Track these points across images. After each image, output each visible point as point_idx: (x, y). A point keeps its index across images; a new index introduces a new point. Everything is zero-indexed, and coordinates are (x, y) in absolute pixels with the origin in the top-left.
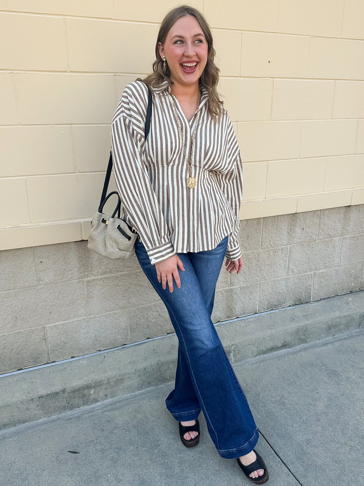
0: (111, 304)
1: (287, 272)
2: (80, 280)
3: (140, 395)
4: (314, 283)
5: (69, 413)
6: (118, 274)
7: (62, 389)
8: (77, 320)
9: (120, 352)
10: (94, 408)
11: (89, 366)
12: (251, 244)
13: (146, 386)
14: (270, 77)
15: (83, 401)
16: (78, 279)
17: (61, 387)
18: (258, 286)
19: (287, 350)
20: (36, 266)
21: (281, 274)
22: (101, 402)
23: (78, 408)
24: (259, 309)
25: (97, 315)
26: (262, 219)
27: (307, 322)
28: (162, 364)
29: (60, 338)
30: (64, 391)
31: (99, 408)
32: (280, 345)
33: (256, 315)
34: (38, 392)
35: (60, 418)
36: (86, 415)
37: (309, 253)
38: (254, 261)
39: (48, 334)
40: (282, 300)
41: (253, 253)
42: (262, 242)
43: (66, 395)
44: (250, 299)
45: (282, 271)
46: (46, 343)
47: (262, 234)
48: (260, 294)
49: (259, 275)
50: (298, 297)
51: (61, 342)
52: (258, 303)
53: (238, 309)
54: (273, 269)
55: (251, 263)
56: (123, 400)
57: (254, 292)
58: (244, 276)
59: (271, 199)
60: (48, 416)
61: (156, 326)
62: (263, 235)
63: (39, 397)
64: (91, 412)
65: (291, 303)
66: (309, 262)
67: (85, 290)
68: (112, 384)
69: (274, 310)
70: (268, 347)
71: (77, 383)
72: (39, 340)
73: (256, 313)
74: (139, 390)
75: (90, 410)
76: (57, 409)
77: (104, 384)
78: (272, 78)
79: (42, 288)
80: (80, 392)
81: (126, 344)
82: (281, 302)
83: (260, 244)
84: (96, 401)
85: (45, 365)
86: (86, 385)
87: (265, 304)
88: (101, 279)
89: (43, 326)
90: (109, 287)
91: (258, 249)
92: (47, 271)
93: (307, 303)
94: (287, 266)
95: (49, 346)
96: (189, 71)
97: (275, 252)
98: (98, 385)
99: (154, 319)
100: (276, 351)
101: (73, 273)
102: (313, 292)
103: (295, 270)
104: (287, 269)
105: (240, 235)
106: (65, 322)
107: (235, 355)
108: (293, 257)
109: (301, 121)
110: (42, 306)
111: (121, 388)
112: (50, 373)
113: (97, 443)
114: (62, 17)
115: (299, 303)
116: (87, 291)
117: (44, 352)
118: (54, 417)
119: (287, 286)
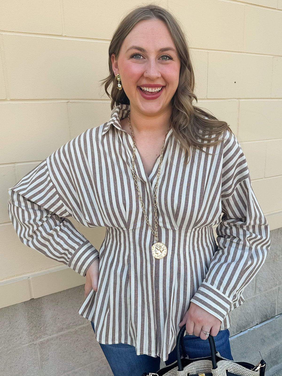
0: (70, 363)
1: (254, 291)
2: (31, 343)
4: (278, 297)
6: (77, 328)
14: (236, 98)
16: (29, 343)
21: (249, 295)
37: (274, 269)
45: (250, 292)
50: (265, 314)
65: (258, 321)
66: (275, 278)
67: (38, 354)
78: (238, 99)
82: (250, 323)
87: (234, 327)
88: (57, 338)
90: (67, 345)
93: (272, 317)
94: (255, 285)
101: (22, 338)
102: (277, 306)
103: (262, 289)
104: (254, 289)
108: (260, 275)
109: (265, 141)
115: (265, 320)
116: (41, 354)
119: (254, 305)
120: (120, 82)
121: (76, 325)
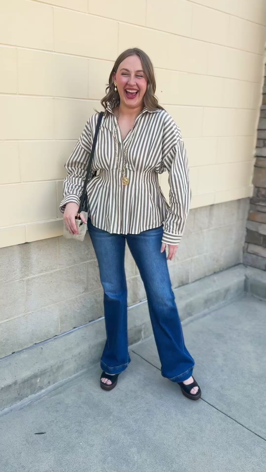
0: (46, 300)
2: (21, 279)
3: (76, 377)
4: (191, 267)
5: (19, 403)
6: (52, 271)
7: (14, 381)
8: (18, 317)
9: (53, 342)
10: (40, 395)
11: (31, 358)
13: (80, 369)
15: (31, 390)
17: (12, 380)
22: (45, 389)
23: (27, 398)
25: (34, 311)
27: (192, 299)
29: (3, 335)
30: (15, 383)
31: (45, 394)
35: (11, 410)
36: (35, 403)
43: (17, 386)
50: (181, 280)
51: (4, 340)
53: (141, 294)
56: (63, 384)
60: (2, 410)
61: (80, 316)
64: (39, 399)
65: (176, 285)
66: (188, 250)
67: (25, 289)
68: (54, 370)
71: (26, 374)
74: (75, 374)
75: (37, 397)
76: (9, 401)
77: (48, 372)
78: (163, 104)
80: (29, 382)
81: (56, 336)
84: (41, 388)
86: (33, 374)
88: (38, 277)
90: (44, 284)
93: (187, 284)
96: (131, 96)
98: (43, 373)
99: (78, 309)
101: (16, 274)
102: (191, 274)
103: (179, 258)
107: (145, 333)
111: (61, 373)
113: (58, 422)
115: (182, 285)
116: (27, 289)
118: (6, 410)
120: (116, 87)
121: (52, 269)
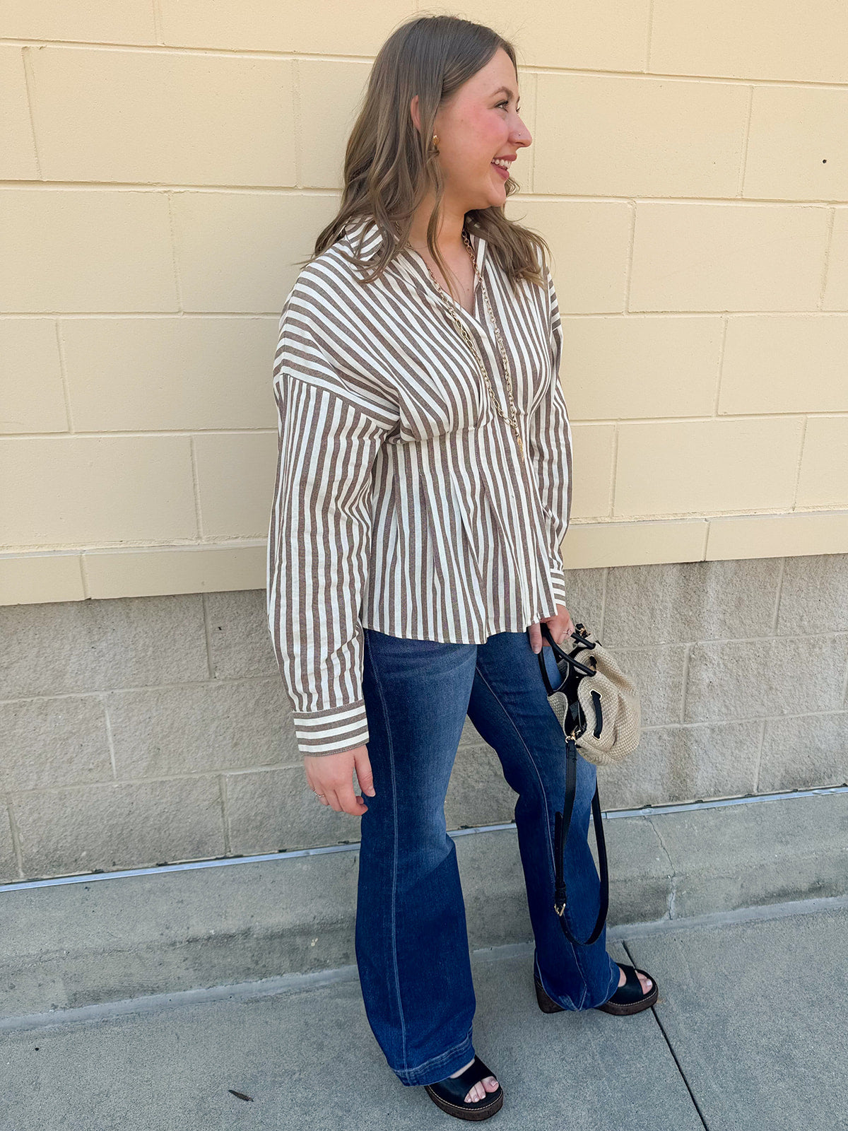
5: (256, 985)
7: (243, 927)
8: (295, 766)
10: (315, 982)
11: (314, 879)
12: (749, 622)
14: (823, 202)
15: (291, 960)
17: (241, 922)
18: (761, 730)
19: (823, 900)
20: (209, 638)
21: (826, 704)
22: (334, 970)
23: (278, 977)
24: (761, 787)
26: (782, 562)
28: (487, 901)
29: (256, 804)
30: (246, 934)
31: (327, 983)
32: (805, 886)
33: (750, 800)
34: (188, 928)
35: (234, 995)
36: (294, 997)
38: (754, 666)
39: (228, 794)
40: (823, 769)
41: (751, 643)
42: (778, 620)
43: (252, 943)
44: (736, 758)
45: (830, 695)
46: (223, 811)
47: (780, 597)
48: (764, 748)
49: (764, 700)
51: (256, 815)
52: (756, 771)
53: (702, 780)
54: (804, 688)
55: (743, 670)
57: (748, 743)
58: (724, 701)
59: (811, 511)
60: (208, 986)
61: (485, 800)
62: (782, 600)
63: (188, 941)
64: (307, 992)
69: (800, 791)
70: (771, 888)
71: (279, 919)
72: (207, 803)
73: (750, 796)
75: (306, 983)
76: (230, 972)
77: (342, 928)
78: (829, 203)
79: (220, 687)
80: (285, 940)
82: (822, 774)
83: (773, 623)
84: (321, 964)
85: (217, 861)
86: (299, 926)
87: (777, 773)
89: (218, 773)
91: (766, 635)
92: (233, 649)
95: (230, 819)
97: (814, 646)
98: (327, 929)
99: (482, 782)
100: (793, 899)
105: (718, 597)
106: (268, 769)
107: (679, 900)
110: (217, 727)
112: (224, 884)
113: (300, 1080)
114: (289, 58)
117: (219, 832)
118: (221, 989)
119: (839, 734)
